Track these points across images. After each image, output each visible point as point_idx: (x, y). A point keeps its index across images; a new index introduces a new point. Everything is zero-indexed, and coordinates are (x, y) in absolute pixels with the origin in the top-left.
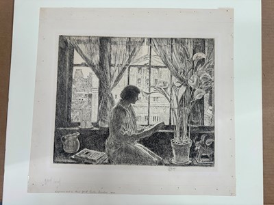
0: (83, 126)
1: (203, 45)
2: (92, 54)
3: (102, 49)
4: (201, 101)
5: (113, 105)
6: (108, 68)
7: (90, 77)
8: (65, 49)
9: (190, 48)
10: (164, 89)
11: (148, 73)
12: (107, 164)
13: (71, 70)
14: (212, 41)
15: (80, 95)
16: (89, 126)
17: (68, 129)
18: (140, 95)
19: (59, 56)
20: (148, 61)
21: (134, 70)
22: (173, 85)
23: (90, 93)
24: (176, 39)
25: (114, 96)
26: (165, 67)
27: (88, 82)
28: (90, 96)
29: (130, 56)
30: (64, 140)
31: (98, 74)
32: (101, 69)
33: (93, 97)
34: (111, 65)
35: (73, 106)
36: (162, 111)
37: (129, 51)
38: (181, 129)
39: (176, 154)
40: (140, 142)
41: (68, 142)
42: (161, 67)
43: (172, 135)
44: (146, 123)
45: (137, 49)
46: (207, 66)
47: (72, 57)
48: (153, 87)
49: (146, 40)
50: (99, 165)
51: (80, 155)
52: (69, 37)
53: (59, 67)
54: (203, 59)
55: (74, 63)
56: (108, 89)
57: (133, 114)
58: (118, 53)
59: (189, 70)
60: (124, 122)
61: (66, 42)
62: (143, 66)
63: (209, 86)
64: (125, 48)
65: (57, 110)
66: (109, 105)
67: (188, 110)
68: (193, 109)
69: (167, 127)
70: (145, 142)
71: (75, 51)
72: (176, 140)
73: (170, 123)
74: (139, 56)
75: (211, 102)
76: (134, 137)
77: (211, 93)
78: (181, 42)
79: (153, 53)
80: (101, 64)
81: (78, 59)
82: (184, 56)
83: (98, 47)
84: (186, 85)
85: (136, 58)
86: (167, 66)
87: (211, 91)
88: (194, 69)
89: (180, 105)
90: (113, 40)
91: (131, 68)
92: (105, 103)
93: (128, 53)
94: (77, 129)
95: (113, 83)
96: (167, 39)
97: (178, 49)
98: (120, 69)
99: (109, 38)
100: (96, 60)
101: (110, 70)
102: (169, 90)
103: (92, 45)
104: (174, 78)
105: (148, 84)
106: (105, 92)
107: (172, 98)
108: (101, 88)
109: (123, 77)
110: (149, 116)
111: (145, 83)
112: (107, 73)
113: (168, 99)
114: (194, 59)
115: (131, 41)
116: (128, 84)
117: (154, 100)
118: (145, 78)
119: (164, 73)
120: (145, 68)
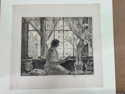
0: (34, 59)
1: (87, 20)
2: (37, 26)
3: (42, 23)
4: (87, 45)
5: (47, 48)
6: (45, 32)
7: (36, 36)
8: (25, 23)
9: (81, 22)
10: (70, 40)
11: (63, 33)
12: (45, 75)
13: (28, 33)
14: (91, 18)
15: (32, 44)
16: (37, 58)
17: (27, 60)
18: (59, 44)
19: (22, 27)
20: (63, 28)
21: (57, 32)
22: (74, 39)
24: (75, 18)
25: (48, 44)
26: (70, 30)
27: (36, 38)
28: (37, 44)
29: (55, 26)
30: (25, 65)
31: (40, 34)
32: (41, 32)
33: (38, 45)
34: (46, 30)
35: (29, 49)
36: (70, 50)
37: (54, 23)
38: (78, 58)
39: (77, 69)
40: (60, 65)
41: (27, 66)
42: (69, 30)
43: (74, 61)
44: (63, 56)
45: (58, 22)
46: (89, 29)
47: (28, 27)
48: (65, 40)
49: (61, 19)
50: (42, 76)
51: (33, 71)
52: (26, 18)
53: (22, 32)
54: (87, 26)
55: (29, 30)
56: (45, 41)
57: (57, 52)
58: (49, 25)
59: (81, 32)
60: (53, 56)
61: (25, 20)
62: (60, 30)
63: (90, 38)
64: (52, 22)
65: (22, 51)
66: (45, 48)
67: (81, 49)
68: (84, 49)
69: (72, 58)
70: (62, 65)
71: (29, 24)
72: (76, 63)
73: (73, 56)
74: (58, 25)
75: (91, 45)
76: (57, 63)
77: (91, 41)
78: (77, 19)
79: (65, 24)
80: (41, 30)
81: (30, 28)
82: (79, 25)
83: (40, 22)
84: (80, 38)
85: (57, 27)
86: (71, 30)
88: (83, 31)
89: (78, 47)
90: (46, 19)
91: (55, 31)
92: (44, 48)
93: (53, 24)
94: (31, 60)
95: (47, 38)
96: (71, 18)
97: (76, 22)
98: (50, 32)
99: (45, 18)
100: (39, 28)
101: (46, 32)
102: (72, 41)
103: (37, 21)
104: (74, 35)
105: (63, 38)
106: (44, 43)
107: (74, 44)
108: (42, 41)
109: (52, 35)
110: (64, 53)
111: (61, 38)
112: (44, 34)
113: (72, 45)
114: (83, 27)
115: (55, 19)
116: (54, 38)
117: (66, 46)
118: (61, 35)
119: (70, 33)
120: (62, 31)
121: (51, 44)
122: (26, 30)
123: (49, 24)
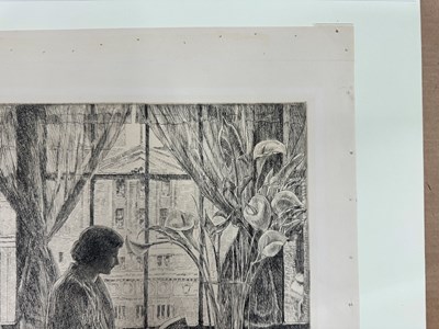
1: (277, 119)
3: (24, 136)
4: (276, 262)
5: (53, 280)
6: (39, 185)
9: (246, 130)
10: (185, 232)
11: (143, 194)
14: (300, 109)
18: (122, 252)
20: (140, 164)
21: (106, 188)
22: (208, 223)
24: (210, 107)
25: (56, 257)
26: (185, 177)
29: (95, 152)
31: (13, 200)
32: (22, 187)
33: (4, 259)
34: (45, 177)
37: (93, 138)
42: (176, 177)
44: (140, 324)
45: (112, 132)
46: (289, 172)
48: (157, 229)
49: (134, 110)
54: (280, 155)
56: (41, 238)
57: (106, 302)
58: (64, 145)
59: (246, 185)
60: (84, 322)
62: (129, 176)
63: (295, 222)
64: (80, 130)
66: (43, 278)
67: (244, 285)
68: (258, 283)
73: (201, 321)
74: (117, 149)
75: (301, 262)
77: (301, 240)
78: (223, 113)
79: (154, 142)
80: (21, 174)
82: (232, 147)
83: (12, 131)
84: (239, 221)
85: (110, 155)
86: (190, 174)
87: (301, 236)
88: (257, 180)
89: (225, 274)
90: (50, 112)
91: (98, 181)
92: (35, 275)
93: (88, 143)
95: (51, 222)
96: (188, 106)
97: (215, 130)
98: (71, 185)
99: (42, 105)
100: (9, 163)
101: (44, 188)
102: (196, 235)
104: (207, 203)
105: (142, 221)
106: (33, 246)
107: (205, 256)
108: (23, 235)
109: (79, 204)
110: (146, 304)
111: (134, 219)
112: (36, 196)
113: (194, 258)
114: (255, 155)
115: (97, 112)
116: (92, 223)
117: (160, 264)
118: (134, 206)
119: (182, 192)
120: (135, 181)
121: (75, 254)
123: (65, 143)
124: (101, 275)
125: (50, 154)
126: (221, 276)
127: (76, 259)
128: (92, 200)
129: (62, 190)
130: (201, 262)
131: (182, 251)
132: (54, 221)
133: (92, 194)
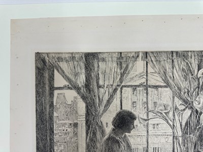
2: (76, 75)
3: (88, 68)
5: (103, 136)
7: (75, 102)
8: (43, 69)
9: (194, 64)
10: (166, 113)
11: (145, 95)
13: (51, 95)
15: (64, 125)
18: (136, 122)
19: (36, 78)
20: (144, 80)
21: (127, 92)
22: (176, 108)
23: (76, 121)
24: (177, 52)
25: (105, 125)
26: (165, 87)
27: (73, 108)
29: (122, 75)
31: (84, 98)
32: (88, 92)
33: (79, 126)
34: (99, 87)
35: (56, 138)
36: (163, 140)
37: (121, 68)
42: (161, 87)
45: (130, 66)
47: (52, 78)
48: (152, 111)
49: (141, 55)
52: (47, 54)
53: (36, 91)
55: (56, 86)
56: (98, 116)
57: (129, 146)
59: (194, 90)
61: (44, 61)
62: (138, 86)
64: (115, 65)
65: (38, 143)
66: (99, 135)
67: (194, 137)
68: (200, 136)
71: (55, 71)
74: (132, 74)
78: (184, 55)
79: (150, 70)
80: (87, 85)
81: (59, 81)
82: (187, 72)
84: (192, 108)
86: (168, 85)
88: (200, 88)
89: (185, 133)
90: (100, 56)
91: (124, 88)
92: (94, 134)
93: (119, 71)
95: (102, 108)
96: (166, 52)
97: (180, 64)
98: (111, 90)
99: (96, 53)
100: (82, 81)
101: (98, 92)
102: (171, 114)
103: (76, 63)
104: (176, 99)
105: (145, 108)
106: (93, 120)
107: (175, 124)
108: (89, 114)
109: (115, 100)
110: (147, 147)
111: (141, 106)
112: (94, 96)
113: (170, 125)
114: (199, 76)
115: (123, 56)
116: (121, 108)
117: (154, 128)
118: (141, 100)
119: (164, 94)
120: (141, 88)
121: (114, 123)
122: (47, 88)
123: (108, 71)
124: (126, 134)
125: (101, 76)
126: (183, 133)
127: (114, 126)
128: (121, 98)
129: (107, 93)
130: (173, 127)
131: (165, 122)
132: (103, 107)
133: (121, 95)
